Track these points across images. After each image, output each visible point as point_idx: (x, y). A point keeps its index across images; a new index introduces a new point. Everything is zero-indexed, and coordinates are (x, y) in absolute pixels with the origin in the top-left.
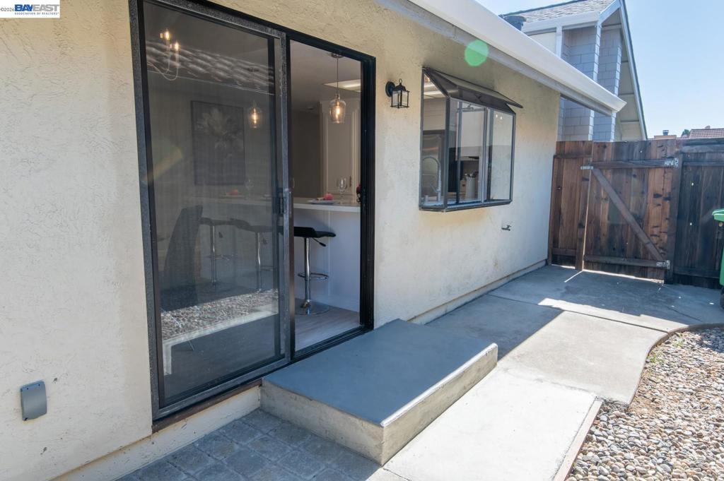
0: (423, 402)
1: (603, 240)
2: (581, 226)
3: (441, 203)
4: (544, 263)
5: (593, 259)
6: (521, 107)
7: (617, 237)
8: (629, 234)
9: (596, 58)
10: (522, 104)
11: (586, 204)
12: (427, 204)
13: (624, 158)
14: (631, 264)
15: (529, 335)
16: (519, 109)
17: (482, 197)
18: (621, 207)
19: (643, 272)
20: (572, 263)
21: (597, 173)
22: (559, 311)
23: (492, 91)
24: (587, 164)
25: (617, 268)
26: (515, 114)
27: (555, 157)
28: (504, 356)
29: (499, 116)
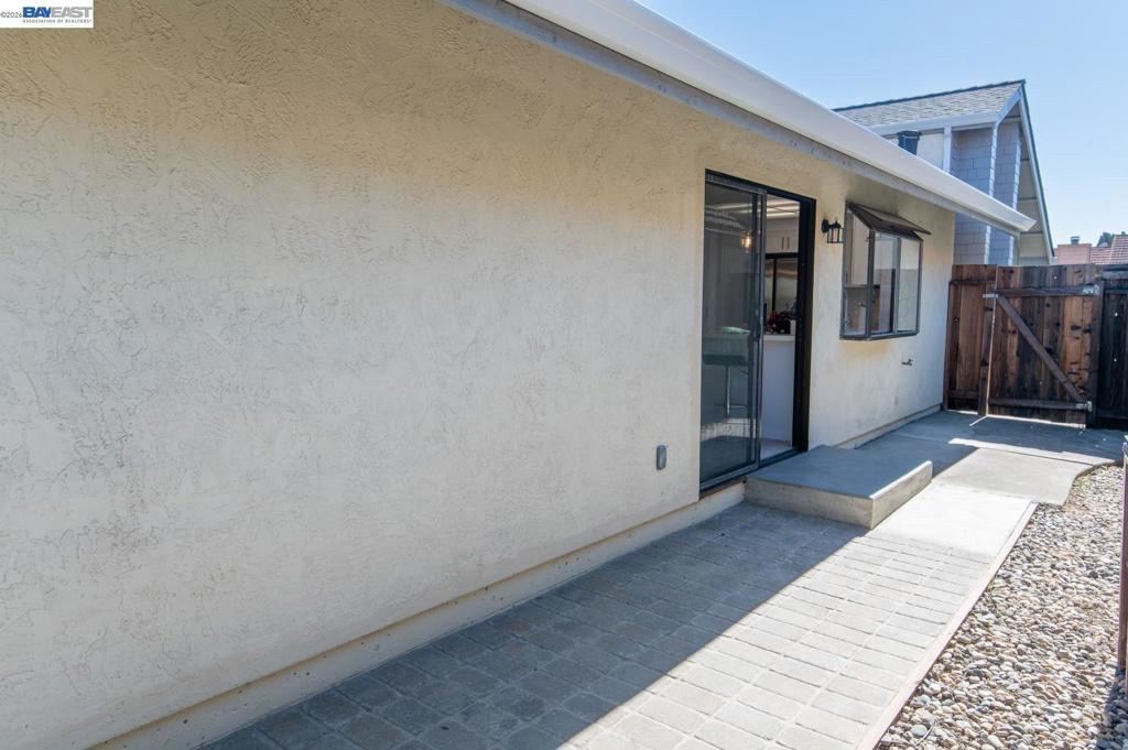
0: (891, 491)
1: (1012, 380)
2: (984, 363)
3: (862, 332)
4: (938, 408)
5: (999, 402)
6: (929, 233)
7: (1028, 376)
8: (1043, 371)
9: (993, 162)
10: (929, 230)
11: (989, 337)
12: (847, 334)
13: (1036, 284)
14: (1047, 406)
15: (952, 464)
16: (926, 236)
17: (884, 327)
18: (1032, 340)
19: (1060, 415)
20: (974, 408)
21: (1003, 302)
22: (973, 449)
23: (895, 216)
24: (991, 291)
25: (1029, 411)
26: (921, 240)
27: (951, 283)
28: (939, 472)
29: (907, 244)
